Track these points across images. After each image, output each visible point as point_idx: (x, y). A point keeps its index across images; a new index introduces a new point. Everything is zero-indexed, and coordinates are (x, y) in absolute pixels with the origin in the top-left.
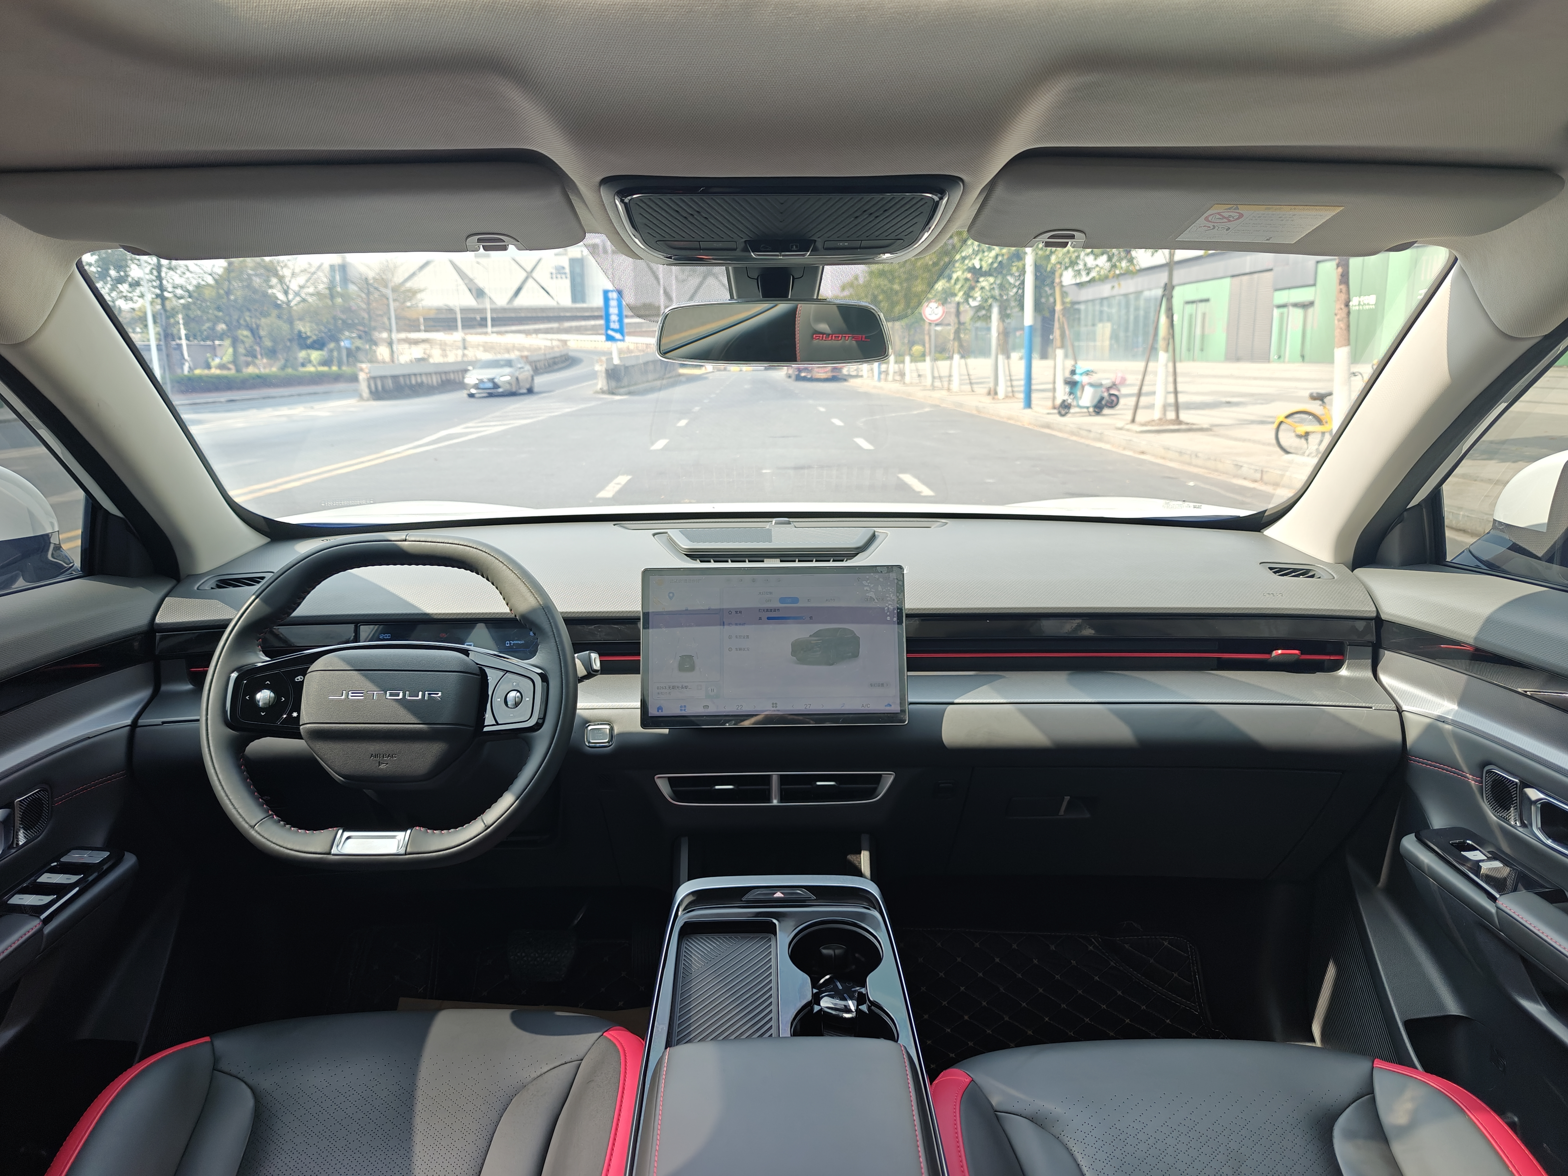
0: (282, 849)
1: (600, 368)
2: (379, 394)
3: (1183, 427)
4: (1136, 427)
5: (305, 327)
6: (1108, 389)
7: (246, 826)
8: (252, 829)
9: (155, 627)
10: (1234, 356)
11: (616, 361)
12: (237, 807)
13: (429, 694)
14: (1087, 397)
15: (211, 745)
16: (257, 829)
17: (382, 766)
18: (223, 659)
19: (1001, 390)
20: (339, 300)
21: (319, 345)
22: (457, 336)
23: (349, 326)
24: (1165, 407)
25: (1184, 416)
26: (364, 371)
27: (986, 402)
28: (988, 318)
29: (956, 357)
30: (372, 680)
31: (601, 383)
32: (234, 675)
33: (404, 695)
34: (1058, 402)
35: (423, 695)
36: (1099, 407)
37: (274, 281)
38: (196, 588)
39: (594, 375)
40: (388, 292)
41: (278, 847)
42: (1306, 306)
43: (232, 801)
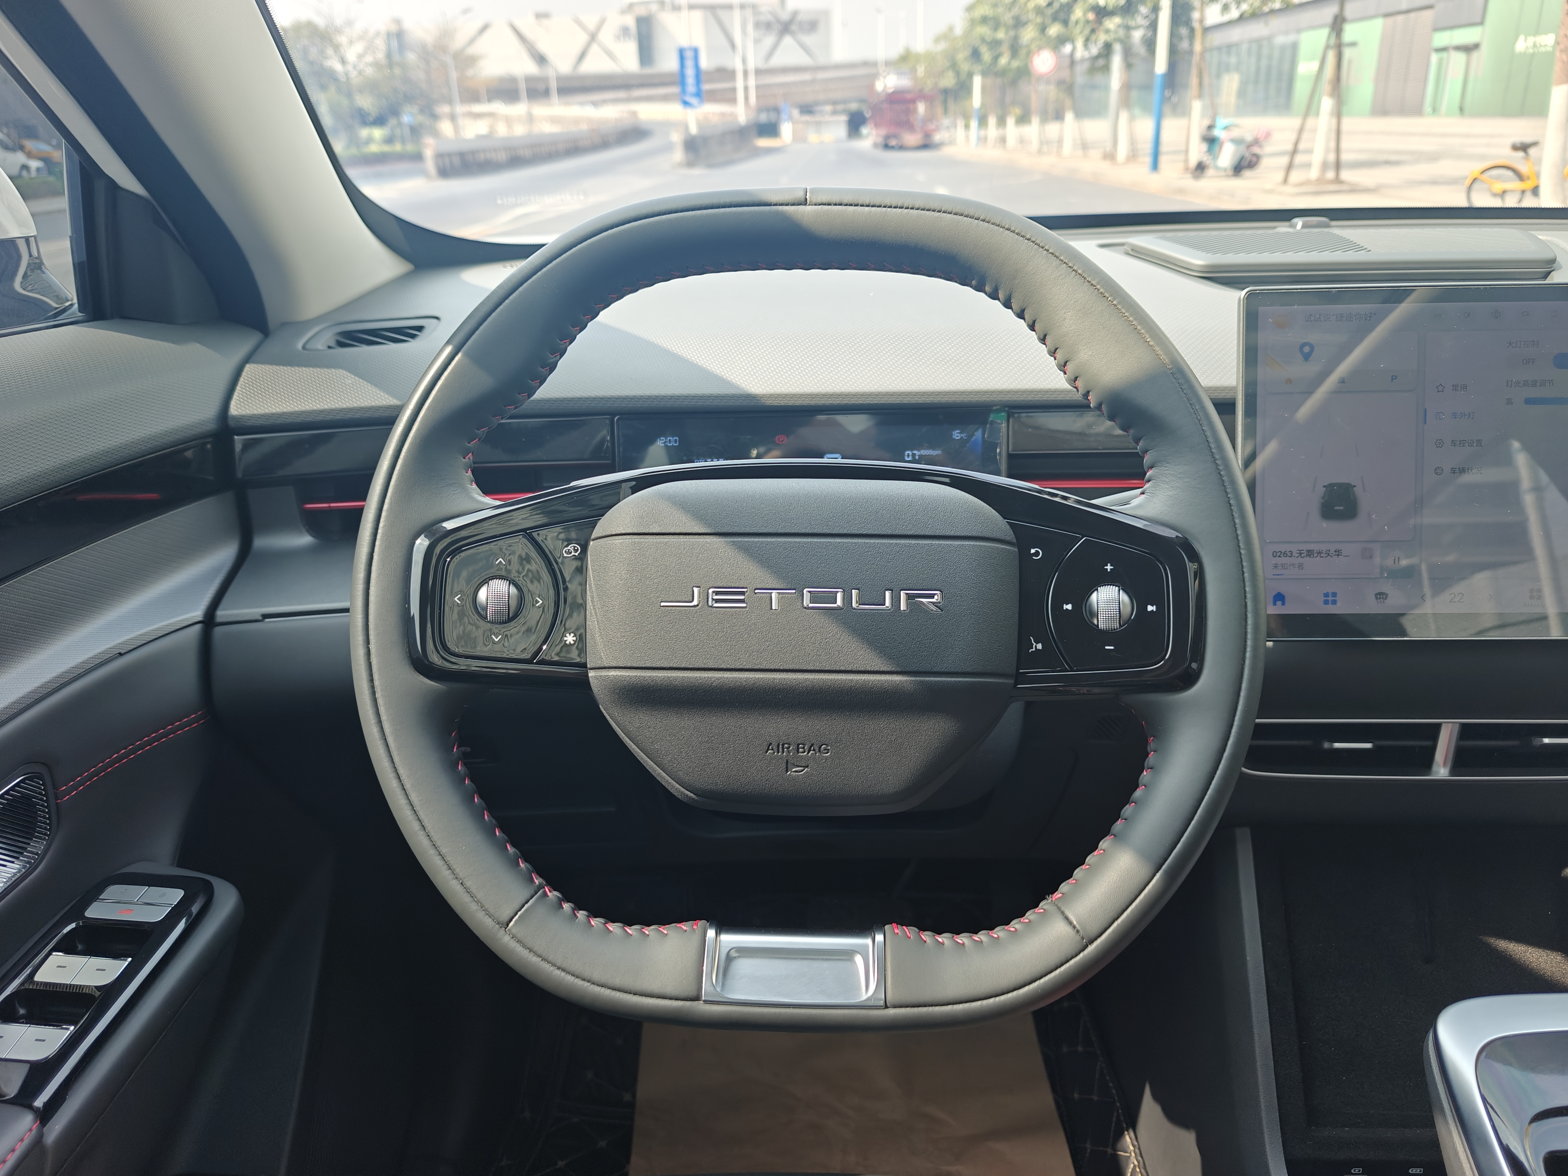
0: (579, 982)
1: (676, 138)
2: (445, 172)
3: (1345, 187)
4: (1288, 189)
5: (365, 102)
6: (1249, 146)
7: (489, 922)
8: (502, 931)
9: (231, 423)
10: (1381, 109)
11: (694, 130)
12: (461, 875)
13: (909, 597)
14: (1227, 156)
15: (384, 718)
16: (514, 931)
17: (793, 772)
18: (391, 504)
19: (1122, 152)
20: (397, 71)
21: (380, 121)
22: (520, 109)
23: (409, 99)
24: (1325, 166)
25: (1345, 175)
26: (430, 148)
27: (1104, 167)
28: (1106, 68)
29: (1069, 116)
30: (763, 560)
31: (679, 155)
32: (422, 543)
33: (847, 599)
34: (1193, 162)
35: (896, 600)
36: (1240, 168)
37: (330, 51)
38: (300, 346)
39: (668, 147)
40: (449, 60)
41: (570, 978)
42: (1469, 49)
43: (448, 858)
